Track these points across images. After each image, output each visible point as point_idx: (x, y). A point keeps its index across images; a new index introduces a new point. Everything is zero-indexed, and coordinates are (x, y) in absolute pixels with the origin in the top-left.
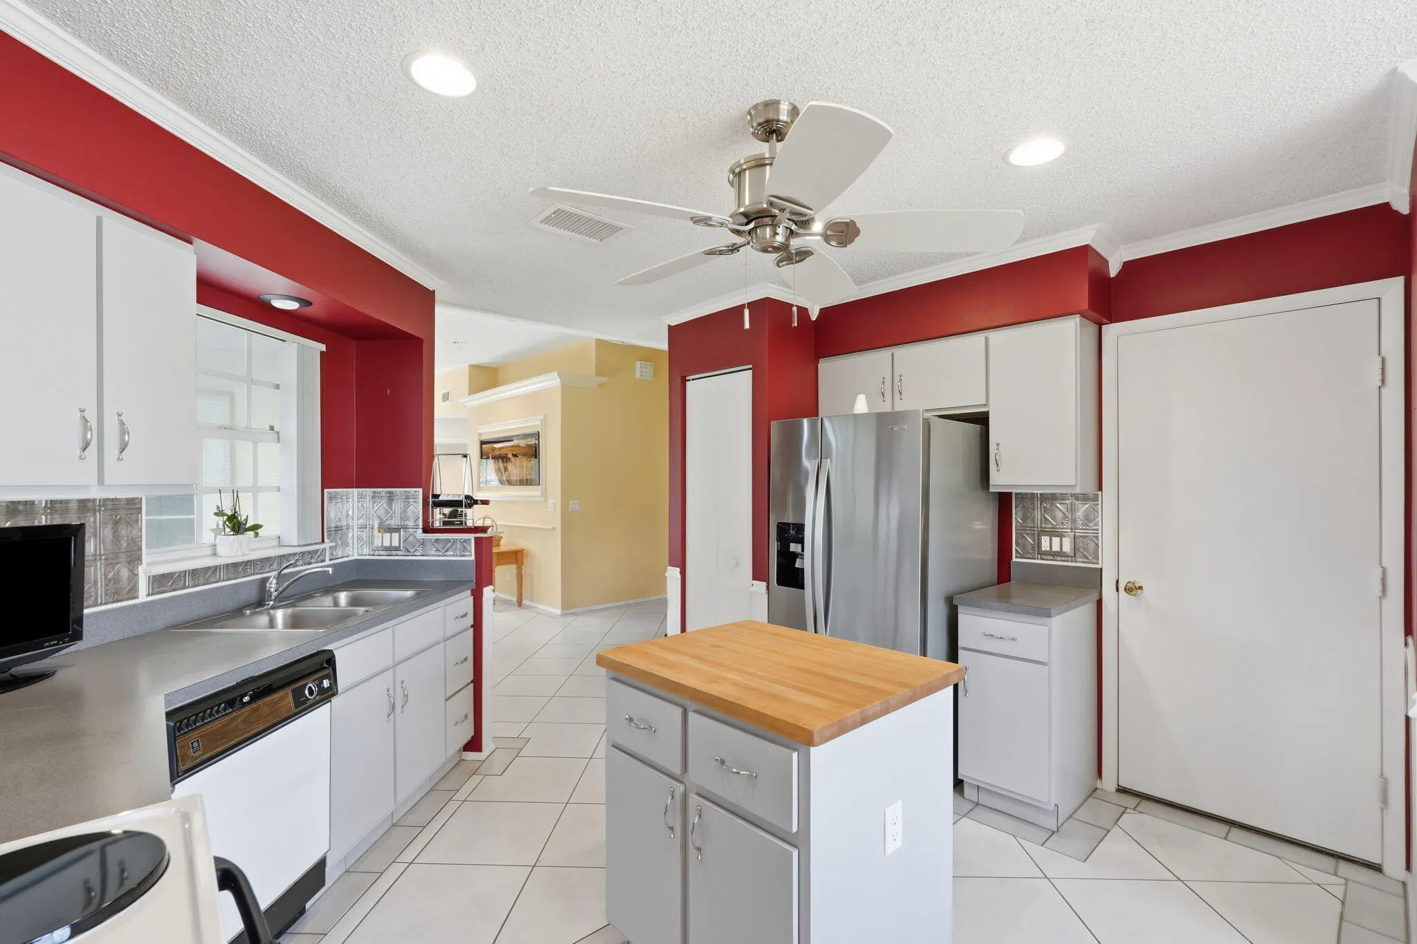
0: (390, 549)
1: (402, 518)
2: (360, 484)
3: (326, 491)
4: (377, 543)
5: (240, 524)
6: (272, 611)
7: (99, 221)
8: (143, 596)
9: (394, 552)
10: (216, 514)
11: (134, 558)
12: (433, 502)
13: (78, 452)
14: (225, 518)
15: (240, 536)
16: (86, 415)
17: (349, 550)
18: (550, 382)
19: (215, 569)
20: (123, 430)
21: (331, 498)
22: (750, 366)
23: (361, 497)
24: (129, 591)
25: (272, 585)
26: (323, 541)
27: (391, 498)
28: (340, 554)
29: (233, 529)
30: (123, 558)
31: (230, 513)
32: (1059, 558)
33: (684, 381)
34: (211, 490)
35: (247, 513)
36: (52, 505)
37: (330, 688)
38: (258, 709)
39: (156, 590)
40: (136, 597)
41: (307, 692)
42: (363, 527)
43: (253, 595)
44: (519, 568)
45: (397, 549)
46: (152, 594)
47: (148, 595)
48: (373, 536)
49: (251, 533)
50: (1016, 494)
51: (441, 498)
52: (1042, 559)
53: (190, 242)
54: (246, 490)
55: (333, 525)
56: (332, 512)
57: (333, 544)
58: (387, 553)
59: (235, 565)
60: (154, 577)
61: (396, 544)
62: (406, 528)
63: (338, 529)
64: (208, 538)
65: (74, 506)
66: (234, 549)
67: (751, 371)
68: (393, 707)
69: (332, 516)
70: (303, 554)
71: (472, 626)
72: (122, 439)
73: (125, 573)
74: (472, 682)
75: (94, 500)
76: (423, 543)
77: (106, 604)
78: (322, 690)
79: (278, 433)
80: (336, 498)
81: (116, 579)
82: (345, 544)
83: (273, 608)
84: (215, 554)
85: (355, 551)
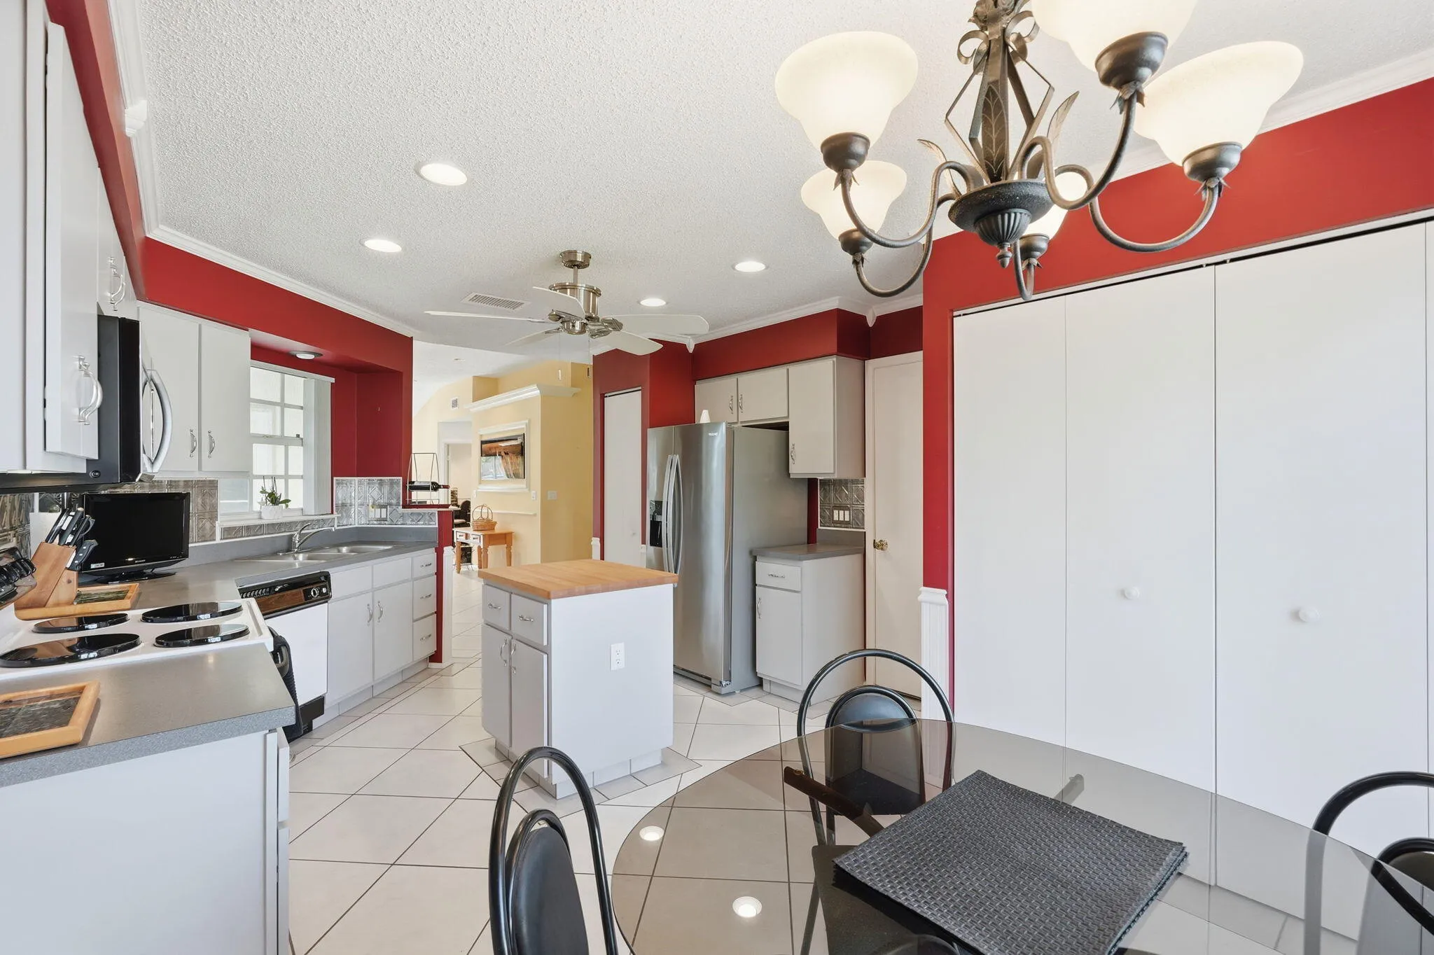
0: (381, 520)
1: (388, 498)
2: (359, 474)
3: (335, 478)
4: (372, 515)
5: (276, 498)
6: (296, 555)
7: (200, 326)
8: (218, 540)
9: (383, 522)
10: (261, 492)
11: (213, 517)
12: (410, 487)
13: (189, 453)
14: (267, 495)
15: (276, 507)
16: (194, 433)
17: (351, 521)
18: (533, 392)
19: (261, 526)
20: (212, 441)
21: (338, 484)
22: (640, 388)
23: (360, 483)
24: (211, 536)
25: (297, 539)
26: (332, 513)
27: (381, 483)
28: (345, 523)
29: (272, 502)
30: (207, 516)
31: (270, 491)
32: (843, 526)
33: (603, 397)
34: (258, 477)
35: (280, 491)
36: (171, 483)
37: (327, 593)
38: (283, 596)
39: (226, 536)
40: (215, 540)
41: (312, 593)
42: (362, 505)
43: (284, 545)
44: (509, 548)
45: (385, 520)
46: (224, 539)
47: (221, 539)
48: (368, 511)
49: (284, 505)
50: (820, 480)
51: (415, 484)
52: (834, 527)
53: (247, 330)
54: (280, 477)
55: (340, 502)
56: (340, 494)
57: (340, 515)
58: (379, 522)
59: (273, 525)
60: (224, 528)
61: (384, 516)
62: (391, 505)
63: (344, 505)
64: (257, 507)
65: (182, 484)
66: (272, 515)
67: (640, 392)
68: (371, 616)
69: (340, 496)
70: (318, 520)
71: (436, 574)
72: (211, 446)
73: (208, 525)
74: (435, 612)
75: (192, 481)
76: (403, 516)
77: (198, 542)
78: (321, 593)
79: (302, 439)
80: (342, 484)
81: (203, 528)
82: (349, 516)
83: (297, 552)
84: (261, 518)
85: (356, 520)
